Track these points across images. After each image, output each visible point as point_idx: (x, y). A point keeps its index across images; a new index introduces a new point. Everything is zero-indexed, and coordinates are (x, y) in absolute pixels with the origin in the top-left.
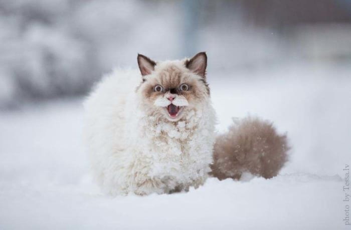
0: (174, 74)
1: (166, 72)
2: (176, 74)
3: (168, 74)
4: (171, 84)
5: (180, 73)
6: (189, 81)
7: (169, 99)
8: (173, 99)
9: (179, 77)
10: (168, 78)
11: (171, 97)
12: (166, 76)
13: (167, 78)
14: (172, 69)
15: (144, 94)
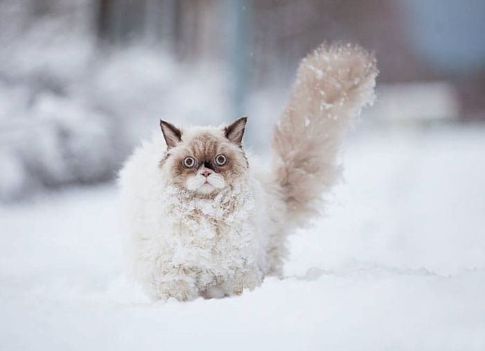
0: (208, 143)
1: (198, 142)
2: (212, 143)
3: (201, 144)
4: (205, 156)
5: (216, 142)
6: (227, 151)
7: (203, 175)
8: (209, 174)
9: (215, 147)
10: (202, 149)
11: (206, 172)
12: (199, 146)
13: (200, 148)
14: (206, 137)
15: (174, 171)
